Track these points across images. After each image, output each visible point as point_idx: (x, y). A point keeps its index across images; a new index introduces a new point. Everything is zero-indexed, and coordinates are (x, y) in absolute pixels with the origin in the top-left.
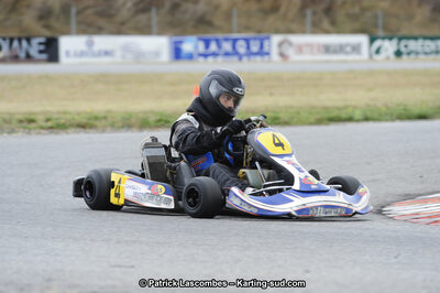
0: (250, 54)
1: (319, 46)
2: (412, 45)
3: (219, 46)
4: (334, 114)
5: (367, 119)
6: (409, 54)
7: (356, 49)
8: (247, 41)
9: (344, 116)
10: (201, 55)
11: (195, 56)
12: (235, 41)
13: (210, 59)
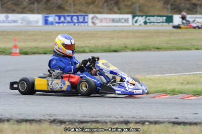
0: (79, 22)
2: (152, 19)
6: (150, 23)
10: (57, 23)
13: (61, 24)
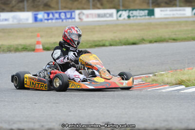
0: (66, 18)
1: (95, 14)
2: (135, 13)
3: (53, 15)
4: (97, 43)
5: (111, 45)
6: (133, 17)
7: (111, 15)
8: (65, 13)
9: (101, 44)
10: (46, 19)
11: (43, 20)
12: (60, 13)
13: (50, 21)
